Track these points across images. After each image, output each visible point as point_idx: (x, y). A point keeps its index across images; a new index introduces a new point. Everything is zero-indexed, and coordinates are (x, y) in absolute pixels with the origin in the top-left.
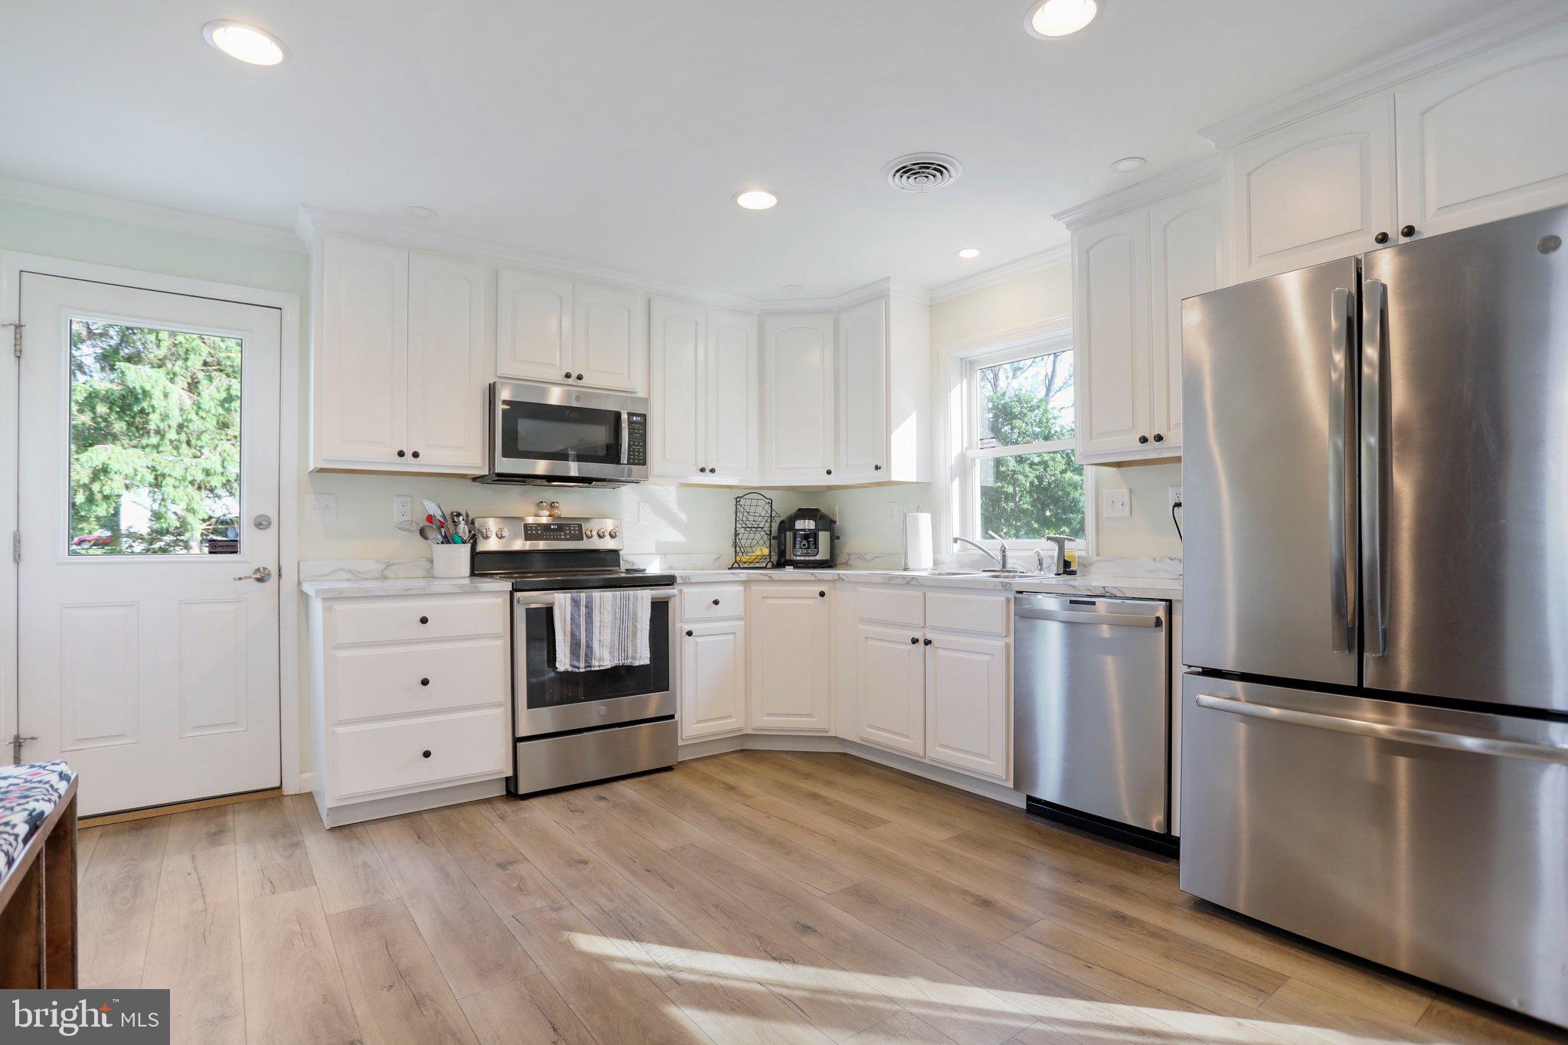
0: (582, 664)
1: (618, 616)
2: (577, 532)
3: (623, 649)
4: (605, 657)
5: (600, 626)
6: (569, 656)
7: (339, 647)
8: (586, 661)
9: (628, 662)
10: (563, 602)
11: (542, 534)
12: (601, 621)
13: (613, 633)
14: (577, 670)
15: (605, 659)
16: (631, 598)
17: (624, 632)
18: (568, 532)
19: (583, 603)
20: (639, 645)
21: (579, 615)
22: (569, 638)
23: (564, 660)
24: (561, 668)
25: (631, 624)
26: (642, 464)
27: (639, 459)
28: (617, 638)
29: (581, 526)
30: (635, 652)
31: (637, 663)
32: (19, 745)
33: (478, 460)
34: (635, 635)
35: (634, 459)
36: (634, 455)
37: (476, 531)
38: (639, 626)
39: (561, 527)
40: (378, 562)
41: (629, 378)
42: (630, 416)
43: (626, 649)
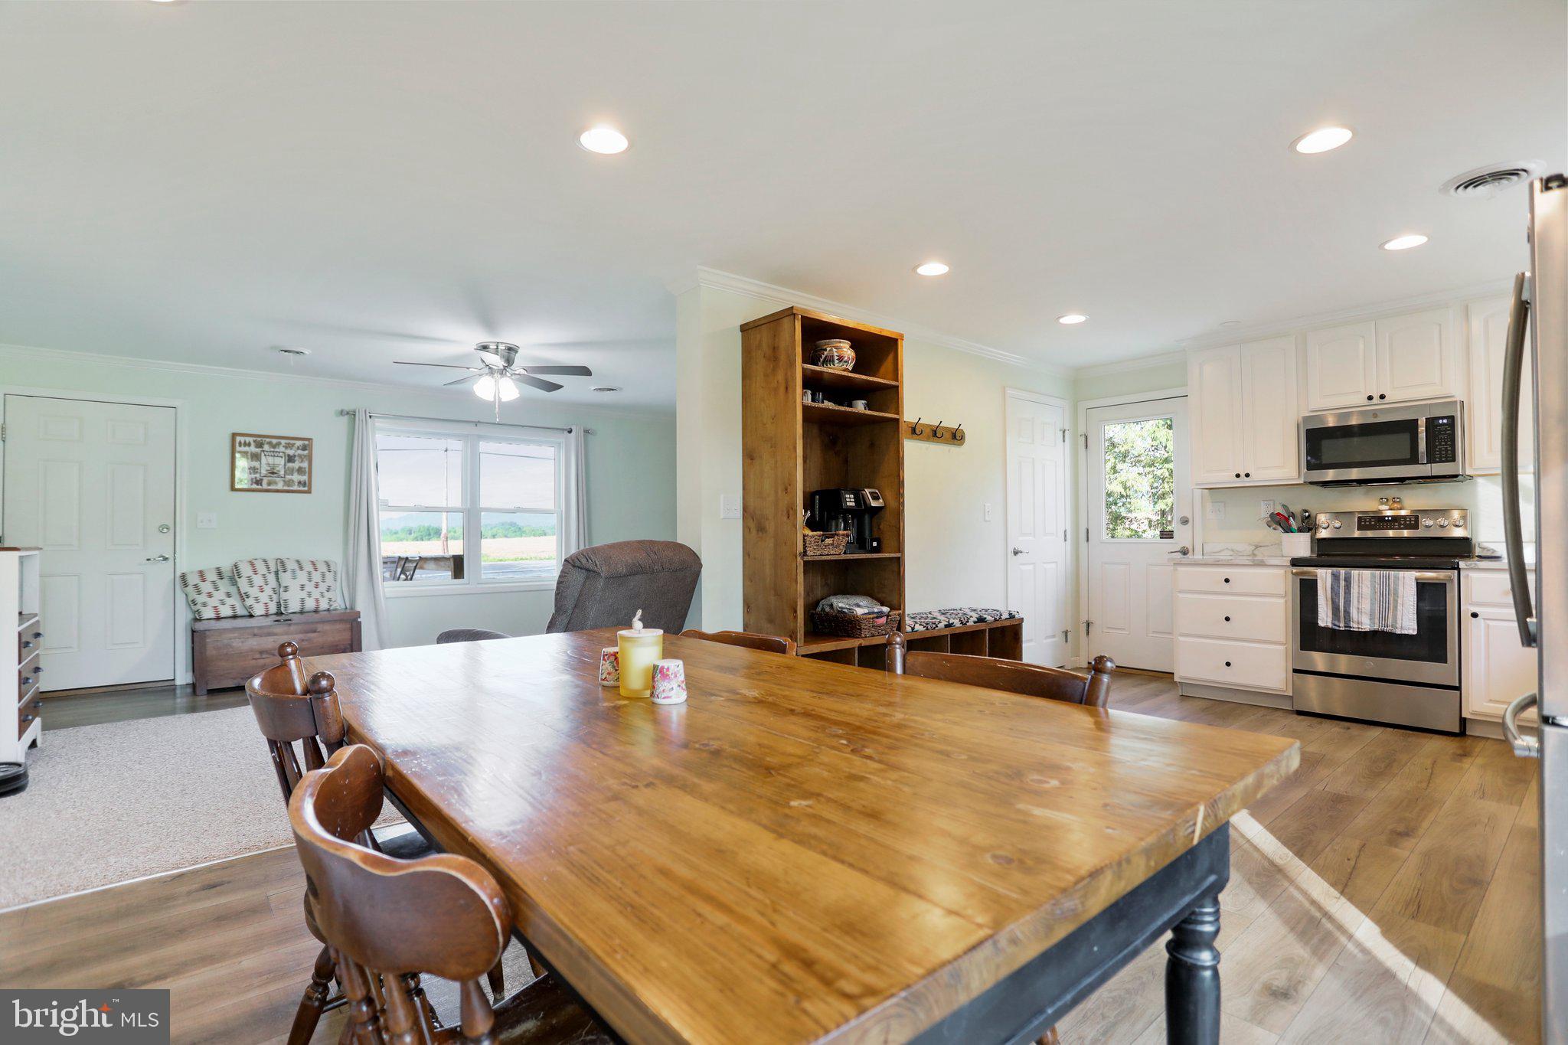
0: (1342, 624)
1: (1378, 590)
3: (1383, 617)
5: (1358, 597)
6: (1331, 616)
8: (1345, 623)
9: (1389, 629)
11: (1375, 525)
12: (1359, 593)
13: (1372, 604)
14: (1337, 628)
15: (1363, 621)
16: (1392, 578)
17: (1386, 600)
18: (1402, 522)
19: (1342, 577)
20: (1399, 617)
21: (1339, 587)
22: (1330, 603)
23: (1325, 619)
24: (1321, 623)
25: (1391, 599)
26: (1453, 460)
27: (1446, 457)
28: (1377, 608)
29: (1417, 518)
30: (1399, 622)
31: (1398, 632)
32: (1088, 625)
33: (1295, 474)
34: (1395, 608)
35: (1440, 458)
36: (1440, 454)
37: (1316, 523)
38: (1400, 601)
39: (1395, 519)
40: (1250, 544)
41: (1442, 385)
42: (1431, 422)
43: (1386, 619)
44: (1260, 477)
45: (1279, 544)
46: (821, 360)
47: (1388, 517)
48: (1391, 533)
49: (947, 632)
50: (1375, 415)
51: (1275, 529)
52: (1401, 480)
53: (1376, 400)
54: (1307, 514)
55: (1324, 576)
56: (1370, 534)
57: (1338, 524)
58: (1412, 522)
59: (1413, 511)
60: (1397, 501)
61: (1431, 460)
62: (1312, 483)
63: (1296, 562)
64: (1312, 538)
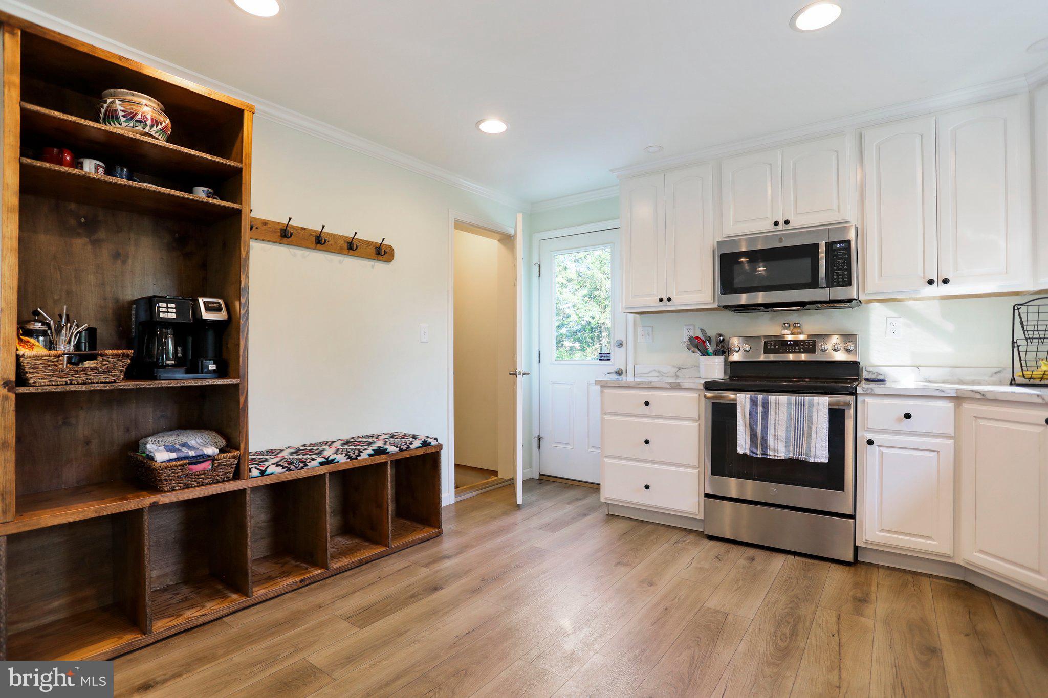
0: (759, 452)
1: (793, 417)
2: (811, 346)
3: (798, 445)
4: (779, 449)
5: (775, 424)
6: (747, 442)
7: (606, 413)
8: (762, 450)
9: (803, 457)
10: (743, 401)
11: (779, 348)
12: (776, 419)
13: (788, 431)
14: (755, 455)
15: (779, 450)
16: (806, 404)
17: (800, 429)
18: (802, 347)
19: (760, 402)
20: (813, 445)
21: (757, 413)
22: (748, 429)
23: (744, 445)
24: (740, 451)
25: (806, 425)
26: (850, 284)
27: (843, 281)
28: (792, 435)
29: (814, 342)
30: (813, 450)
31: (812, 460)
32: (539, 439)
33: (709, 298)
34: (810, 435)
35: (838, 282)
36: (838, 278)
37: (728, 347)
38: (814, 428)
39: (796, 343)
40: (674, 367)
41: (839, 211)
42: (829, 245)
43: (801, 447)
44: (683, 300)
45: (697, 367)
46: (102, 116)
47: (790, 341)
48: (791, 357)
49: (324, 470)
50: (781, 240)
51: (694, 352)
52: (802, 304)
53: (781, 226)
54: (721, 338)
55: (742, 400)
56: (772, 357)
57: (747, 348)
58: (810, 346)
59: (810, 336)
60: (796, 326)
61: (830, 284)
62: (726, 307)
63: (709, 386)
64: (726, 361)
